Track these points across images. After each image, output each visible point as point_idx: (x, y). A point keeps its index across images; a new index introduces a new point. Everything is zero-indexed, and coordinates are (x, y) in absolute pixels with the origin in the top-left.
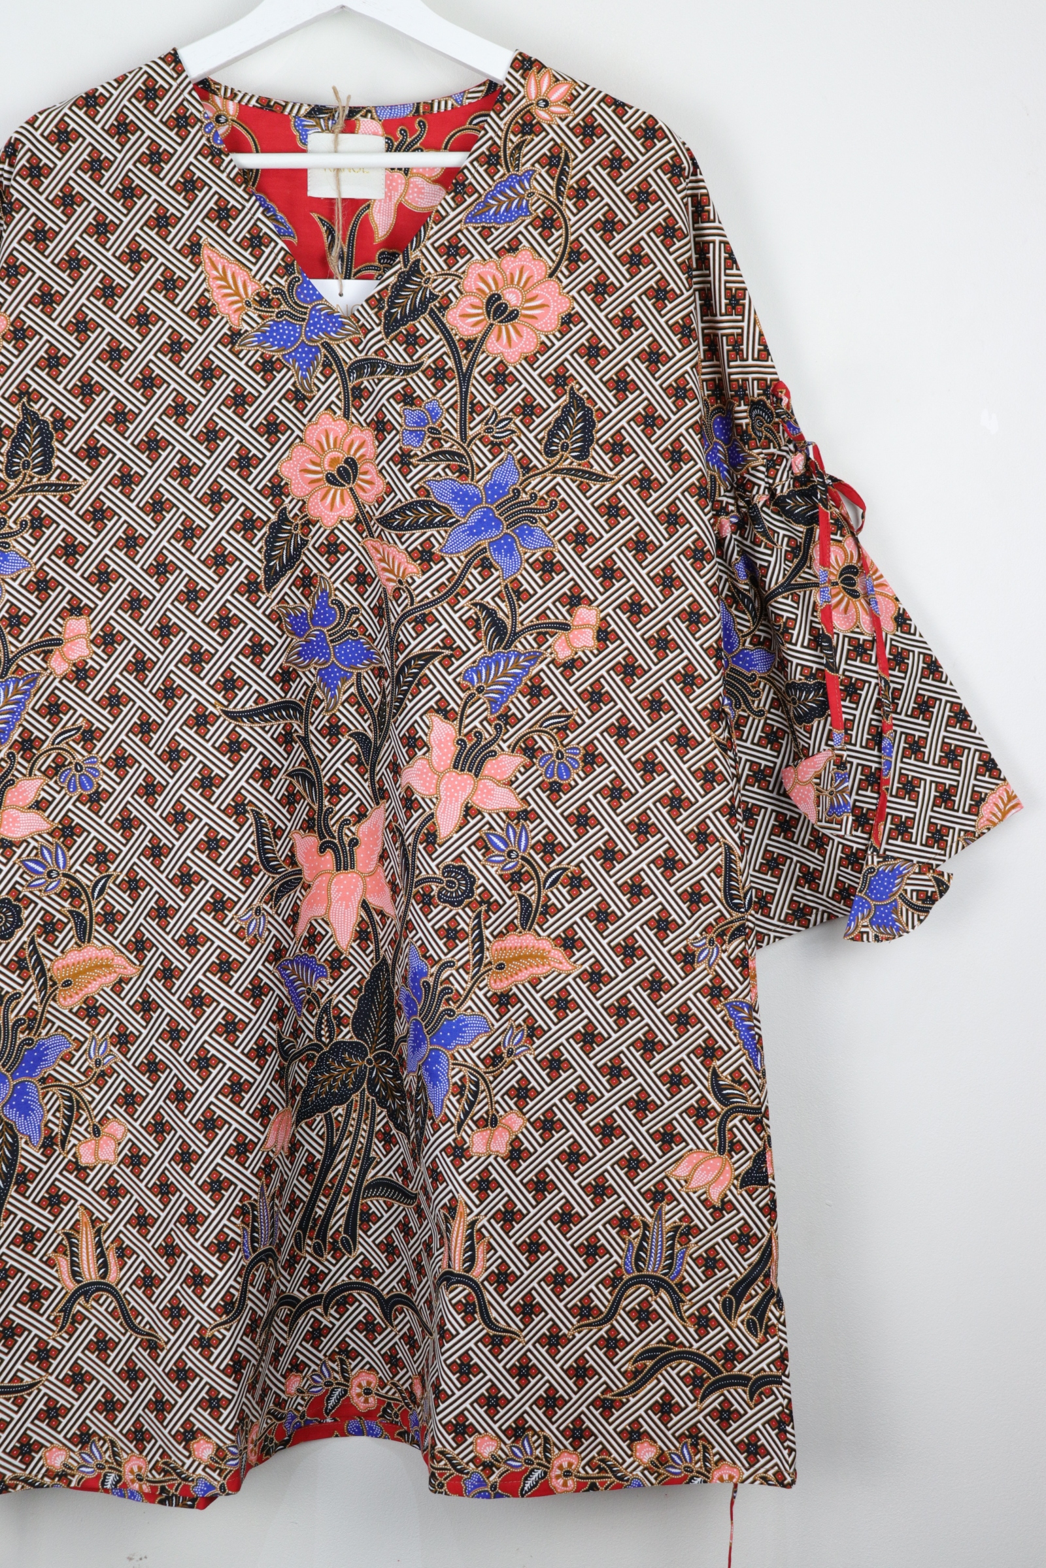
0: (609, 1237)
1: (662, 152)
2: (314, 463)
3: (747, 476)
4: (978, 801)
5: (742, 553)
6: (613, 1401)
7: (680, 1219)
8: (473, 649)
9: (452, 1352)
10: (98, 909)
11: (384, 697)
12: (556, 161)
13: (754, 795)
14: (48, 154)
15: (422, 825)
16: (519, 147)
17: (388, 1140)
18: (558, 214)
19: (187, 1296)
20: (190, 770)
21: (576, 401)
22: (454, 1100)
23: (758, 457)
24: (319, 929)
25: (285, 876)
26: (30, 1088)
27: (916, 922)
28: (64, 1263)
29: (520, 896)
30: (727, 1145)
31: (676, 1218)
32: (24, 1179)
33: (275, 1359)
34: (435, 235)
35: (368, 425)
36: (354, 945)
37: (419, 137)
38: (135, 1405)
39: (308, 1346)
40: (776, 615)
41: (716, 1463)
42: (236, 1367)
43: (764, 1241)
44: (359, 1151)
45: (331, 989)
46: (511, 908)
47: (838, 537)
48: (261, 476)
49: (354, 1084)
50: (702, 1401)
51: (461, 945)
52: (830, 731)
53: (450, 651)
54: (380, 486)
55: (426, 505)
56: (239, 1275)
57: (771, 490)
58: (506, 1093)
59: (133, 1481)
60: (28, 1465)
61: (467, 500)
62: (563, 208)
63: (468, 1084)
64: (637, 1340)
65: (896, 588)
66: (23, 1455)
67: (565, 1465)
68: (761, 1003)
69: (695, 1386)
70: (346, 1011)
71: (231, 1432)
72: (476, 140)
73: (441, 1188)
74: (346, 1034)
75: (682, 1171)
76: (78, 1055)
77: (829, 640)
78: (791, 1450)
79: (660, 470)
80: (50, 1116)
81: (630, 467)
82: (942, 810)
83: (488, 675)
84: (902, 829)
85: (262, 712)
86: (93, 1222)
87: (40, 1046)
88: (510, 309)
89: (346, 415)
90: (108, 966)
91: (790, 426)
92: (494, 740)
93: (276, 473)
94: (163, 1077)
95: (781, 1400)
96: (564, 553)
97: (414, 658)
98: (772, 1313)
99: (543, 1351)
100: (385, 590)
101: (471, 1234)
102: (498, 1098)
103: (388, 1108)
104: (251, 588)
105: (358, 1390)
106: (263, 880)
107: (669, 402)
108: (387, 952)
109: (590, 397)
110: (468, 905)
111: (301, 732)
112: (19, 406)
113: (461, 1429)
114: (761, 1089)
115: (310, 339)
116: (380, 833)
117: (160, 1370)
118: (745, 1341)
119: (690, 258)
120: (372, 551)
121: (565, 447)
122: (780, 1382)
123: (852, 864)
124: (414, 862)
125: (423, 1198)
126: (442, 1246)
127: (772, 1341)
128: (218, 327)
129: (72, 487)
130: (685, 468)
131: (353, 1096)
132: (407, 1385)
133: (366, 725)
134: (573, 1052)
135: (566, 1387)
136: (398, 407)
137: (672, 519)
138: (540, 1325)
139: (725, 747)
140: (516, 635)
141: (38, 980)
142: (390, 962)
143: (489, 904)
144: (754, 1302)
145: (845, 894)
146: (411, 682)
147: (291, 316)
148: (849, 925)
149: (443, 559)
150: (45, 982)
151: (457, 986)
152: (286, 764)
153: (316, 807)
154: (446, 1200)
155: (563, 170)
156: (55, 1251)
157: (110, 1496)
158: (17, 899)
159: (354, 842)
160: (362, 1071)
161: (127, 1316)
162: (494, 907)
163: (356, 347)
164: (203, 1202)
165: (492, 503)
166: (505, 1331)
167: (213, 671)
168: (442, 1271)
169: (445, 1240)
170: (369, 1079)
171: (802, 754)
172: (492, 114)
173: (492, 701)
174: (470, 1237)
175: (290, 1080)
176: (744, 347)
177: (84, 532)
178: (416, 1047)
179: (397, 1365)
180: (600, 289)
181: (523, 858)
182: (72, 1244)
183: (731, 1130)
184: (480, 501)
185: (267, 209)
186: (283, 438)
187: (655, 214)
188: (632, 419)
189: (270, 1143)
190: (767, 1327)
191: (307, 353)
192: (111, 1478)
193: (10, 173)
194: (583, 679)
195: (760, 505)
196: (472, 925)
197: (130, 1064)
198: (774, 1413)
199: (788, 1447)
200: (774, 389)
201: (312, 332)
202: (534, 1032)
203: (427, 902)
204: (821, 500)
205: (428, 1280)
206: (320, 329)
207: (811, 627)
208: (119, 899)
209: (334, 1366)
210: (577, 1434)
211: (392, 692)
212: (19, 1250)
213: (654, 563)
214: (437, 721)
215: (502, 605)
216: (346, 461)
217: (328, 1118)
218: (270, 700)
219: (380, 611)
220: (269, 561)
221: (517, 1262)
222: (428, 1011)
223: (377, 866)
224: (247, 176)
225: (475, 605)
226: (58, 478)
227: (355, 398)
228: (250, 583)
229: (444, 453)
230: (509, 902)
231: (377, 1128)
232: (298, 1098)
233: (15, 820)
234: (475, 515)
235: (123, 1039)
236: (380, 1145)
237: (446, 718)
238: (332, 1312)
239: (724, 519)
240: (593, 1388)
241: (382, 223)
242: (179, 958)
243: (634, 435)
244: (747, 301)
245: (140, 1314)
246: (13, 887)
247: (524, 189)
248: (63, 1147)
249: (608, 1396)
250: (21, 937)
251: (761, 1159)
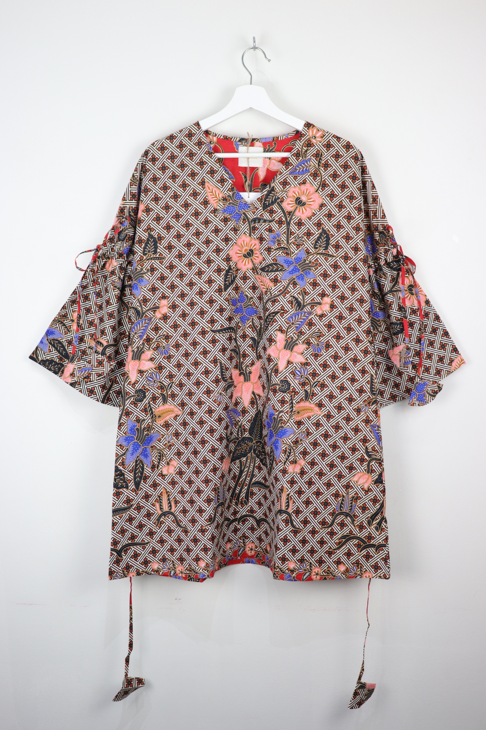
0: (331, 500)
1: (352, 153)
2: (240, 251)
3: (378, 256)
4: (452, 361)
5: (376, 280)
6: (332, 552)
7: (355, 494)
8: (291, 311)
9: (281, 535)
10: (169, 393)
11: (261, 326)
12: (318, 155)
13: (379, 358)
14: (158, 154)
15: (274, 367)
16: (306, 151)
17: (260, 469)
18: (319, 172)
19: (197, 516)
20: (200, 349)
21: (324, 231)
22: (283, 455)
23: (382, 249)
24: (239, 400)
25: (229, 383)
26: (148, 449)
27: (431, 400)
28: (158, 505)
29: (305, 390)
30: (370, 471)
31: (353, 494)
32: (146, 478)
33: (223, 538)
34: (279, 179)
35: (257, 239)
36: (250, 406)
37: (274, 148)
38: (180, 550)
39: (233, 534)
40: (387, 300)
41: (365, 572)
42: (213, 538)
43: (381, 502)
44: (250, 472)
45: (242, 420)
46: (302, 394)
47: (407, 275)
48: (223, 255)
49: (249, 450)
50: (360, 552)
51: (286, 406)
52: (404, 338)
53: (283, 311)
54: (261, 258)
55: (276, 264)
56: (214, 510)
57: (386, 261)
58: (300, 453)
59: (179, 573)
60: (146, 568)
61: (289, 263)
62: (320, 170)
63: (288, 450)
64: (340, 533)
65: (425, 292)
66: (145, 564)
67: (316, 571)
68: (381, 426)
69: (358, 548)
70: (246, 427)
71: (211, 559)
72: (293, 149)
73: (278, 483)
74: (247, 435)
75: (355, 479)
76: (162, 439)
77: (404, 309)
78: (389, 568)
79: (351, 253)
80: (154, 459)
81: (341, 253)
82: (440, 364)
83: (295, 319)
84: (427, 370)
85: (223, 330)
86: (167, 492)
87: (151, 436)
88: (303, 202)
89: (250, 235)
90: (172, 411)
91: (393, 240)
92: (297, 340)
93: (228, 254)
94: (190, 446)
95: (386, 552)
96: (320, 280)
97: (271, 313)
98: (383, 524)
99: (310, 535)
100: (262, 291)
101: (288, 498)
102: (297, 455)
103: (260, 459)
104: (220, 291)
105: (249, 549)
106: (222, 384)
107: (354, 232)
108: (261, 408)
109: (328, 230)
110: (288, 393)
111: (234, 337)
112: (147, 233)
113: (284, 559)
114: (381, 452)
115: (239, 211)
116: (259, 370)
117: (188, 539)
118: (375, 533)
119: (360, 186)
120: (258, 279)
121: (320, 246)
122: (386, 546)
123: (411, 381)
124: (271, 379)
125: (271, 487)
126: (278, 501)
127: (383, 533)
128: (210, 208)
129: (163, 258)
130: (359, 253)
131: (248, 455)
132: (265, 547)
133: (255, 335)
134: (321, 440)
135: (317, 547)
136: (267, 233)
137: (355, 269)
138: (309, 527)
139: (371, 343)
140: (304, 306)
141: (151, 415)
142: (261, 411)
143: (295, 392)
144: (378, 521)
145: (408, 391)
146: (270, 321)
147: (233, 204)
148: (410, 401)
149: (281, 281)
150: (153, 416)
151: (284, 418)
152: (230, 347)
153: (238, 361)
154: (280, 487)
155: (320, 158)
156: (155, 501)
157: (172, 578)
158: (145, 389)
159: (250, 373)
160: (252, 447)
161: (178, 522)
162: (296, 393)
163: (254, 214)
164: (203, 486)
165: (297, 264)
166: (298, 529)
167: (207, 317)
168: (278, 510)
169: (279, 500)
170: (254, 449)
171: (395, 345)
172: (298, 141)
173: (297, 327)
174: (288, 499)
175: (229, 449)
176: (377, 214)
177: (167, 273)
178: (270, 438)
179: (261, 541)
180: (332, 196)
181: (306, 378)
182: (160, 499)
183: (371, 466)
184: (293, 263)
185: (226, 171)
186: (230, 243)
187: (350, 172)
188: (342, 237)
189: (223, 468)
190: (382, 529)
191: (238, 216)
192: (172, 573)
193: (146, 160)
194: (326, 321)
195: (382, 265)
196: (289, 399)
197: (179, 442)
198: (384, 556)
199: (388, 567)
200: (387, 228)
201: (240, 209)
202: (308, 434)
203: (275, 391)
204: (402, 264)
205: (273, 513)
206: (242, 208)
207: (398, 304)
208: (176, 390)
209: (241, 541)
210: (321, 562)
211: (264, 324)
212: (144, 501)
213: (349, 283)
214: (279, 334)
215: (300, 296)
216: (250, 250)
217: (240, 461)
218: (225, 326)
219: (260, 298)
220: (225, 282)
221: (302, 507)
222: (275, 427)
223: (258, 380)
224: (220, 160)
225: (291, 296)
226: (159, 255)
227: (253, 230)
228: (219, 289)
229: (281, 248)
230: (301, 392)
231: (256, 465)
232: (231, 455)
233: (144, 364)
234: (291, 267)
235: (177, 434)
236: (257, 470)
237: (282, 332)
238: (241, 524)
239: (370, 269)
240: (326, 548)
241: (262, 175)
242: (195, 408)
243: (342, 242)
244: (378, 200)
245: (182, 521)
246: (143, 385)
247: (308, 164)
248: (158, 469)
249: (331, 550)
250: (146, 401)
251: (381, 475)
